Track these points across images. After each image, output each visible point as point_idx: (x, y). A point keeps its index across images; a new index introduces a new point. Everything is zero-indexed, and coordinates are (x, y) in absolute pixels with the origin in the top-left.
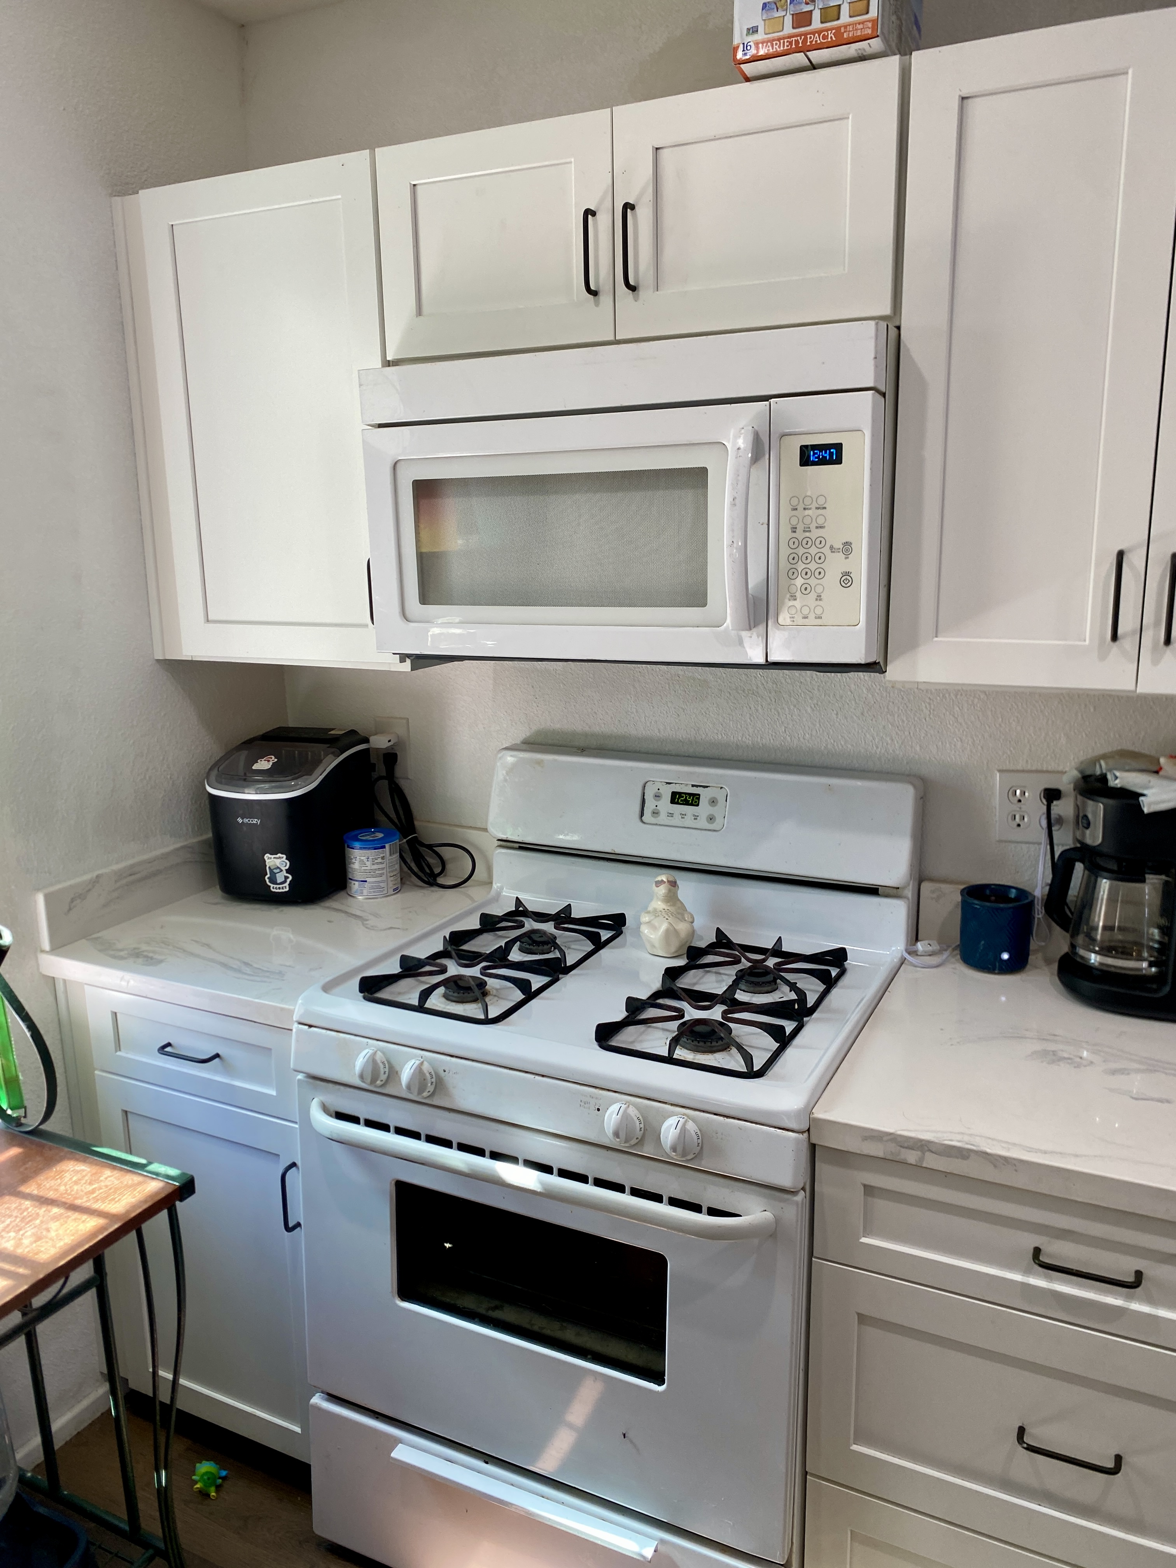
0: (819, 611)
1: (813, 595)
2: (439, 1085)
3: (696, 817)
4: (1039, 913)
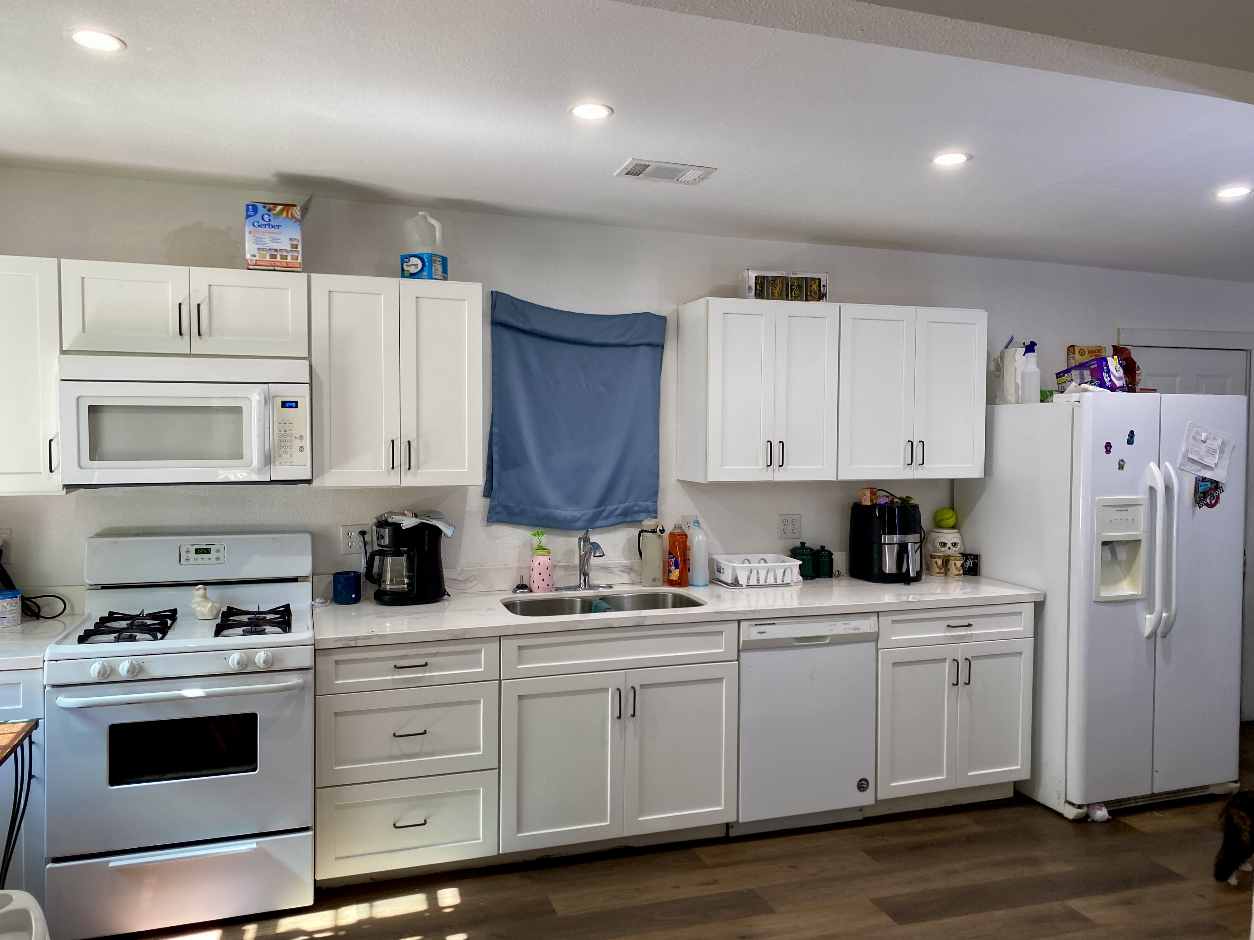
0: (291, 460)
1: (289, 455)
2: (141, 669)
3: (210, 559)
4: (363, 577)
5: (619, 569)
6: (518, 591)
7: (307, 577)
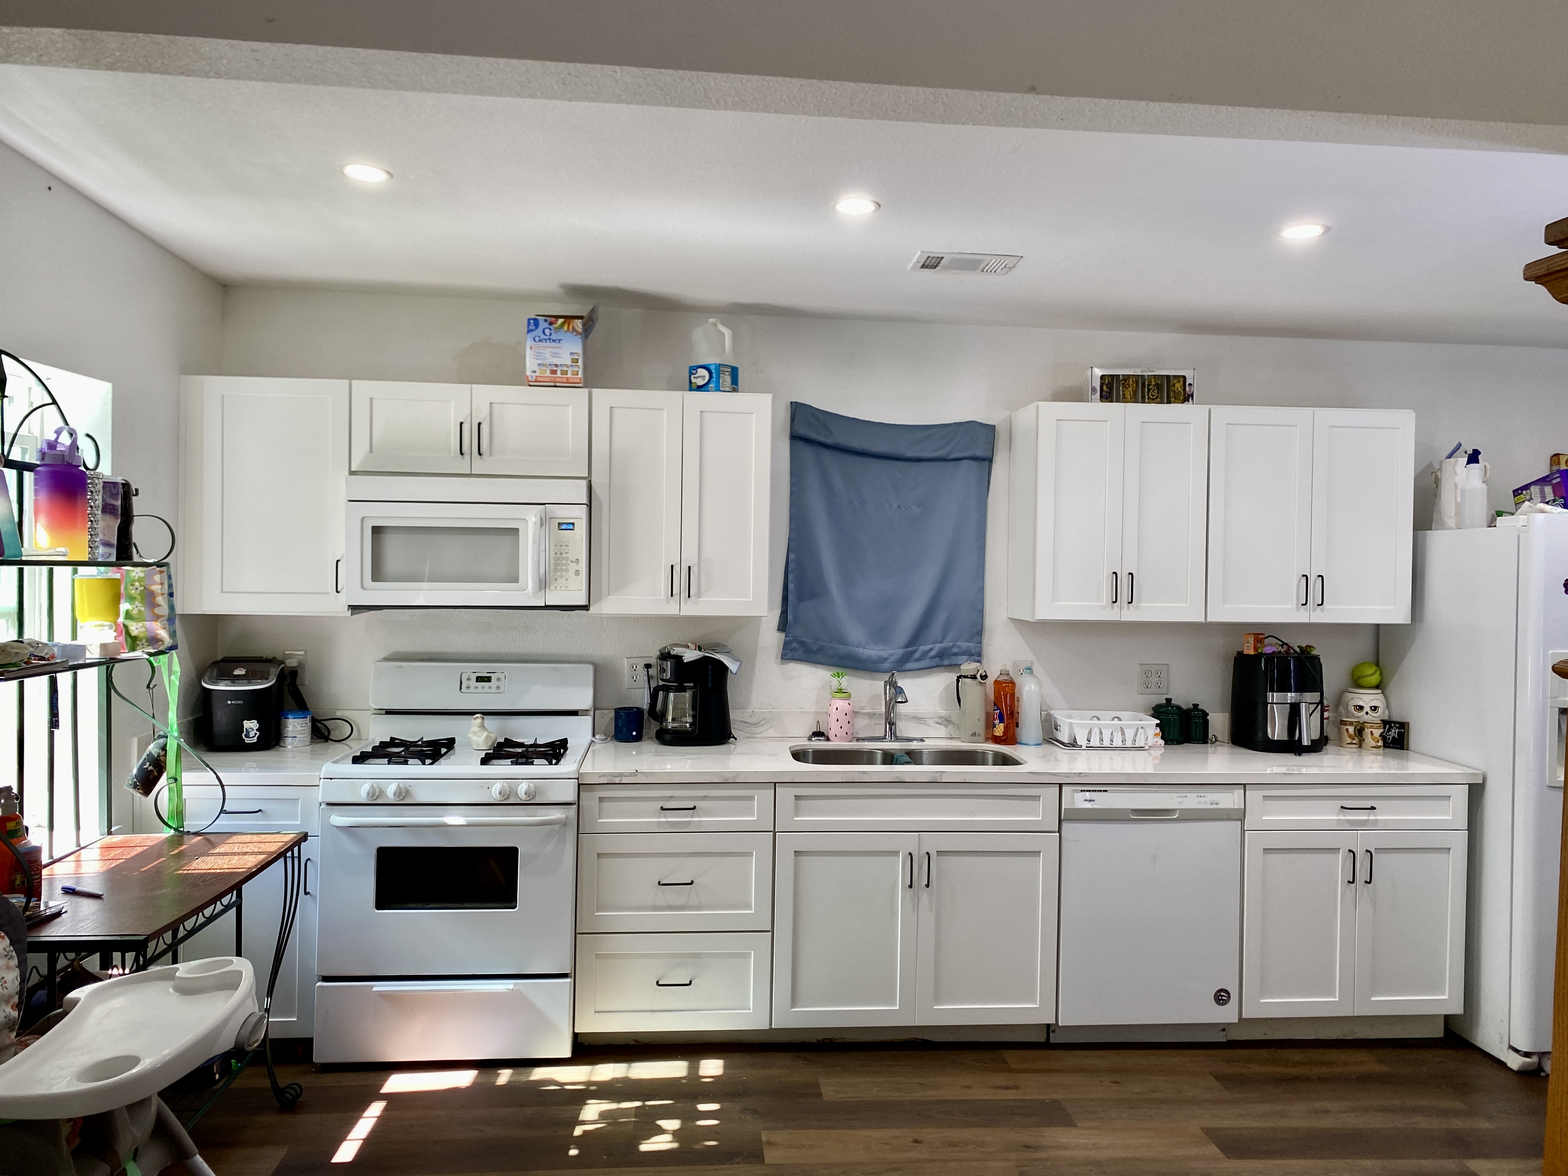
0: (566, 585)
1: (564, 579)
2: (408, 792)
3: (490, 688)
4: (646, 714)
5: (933, 720)
6: (813, 739)
7: (587, 710)
